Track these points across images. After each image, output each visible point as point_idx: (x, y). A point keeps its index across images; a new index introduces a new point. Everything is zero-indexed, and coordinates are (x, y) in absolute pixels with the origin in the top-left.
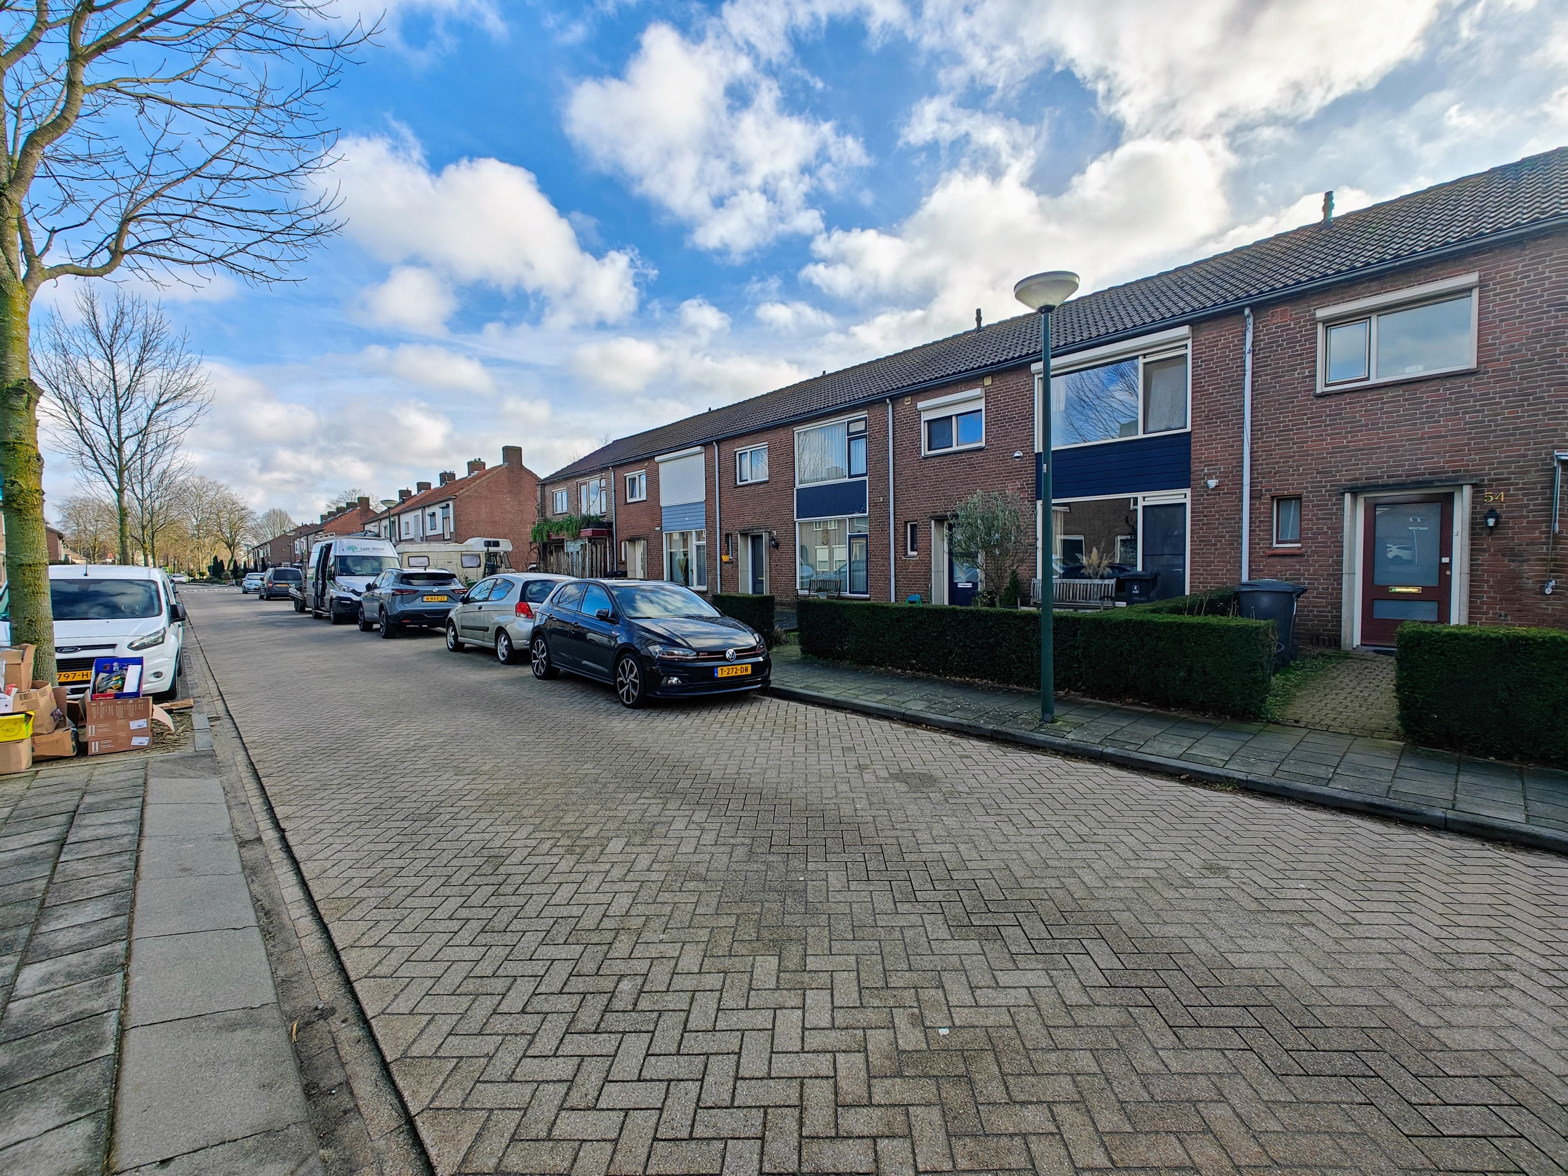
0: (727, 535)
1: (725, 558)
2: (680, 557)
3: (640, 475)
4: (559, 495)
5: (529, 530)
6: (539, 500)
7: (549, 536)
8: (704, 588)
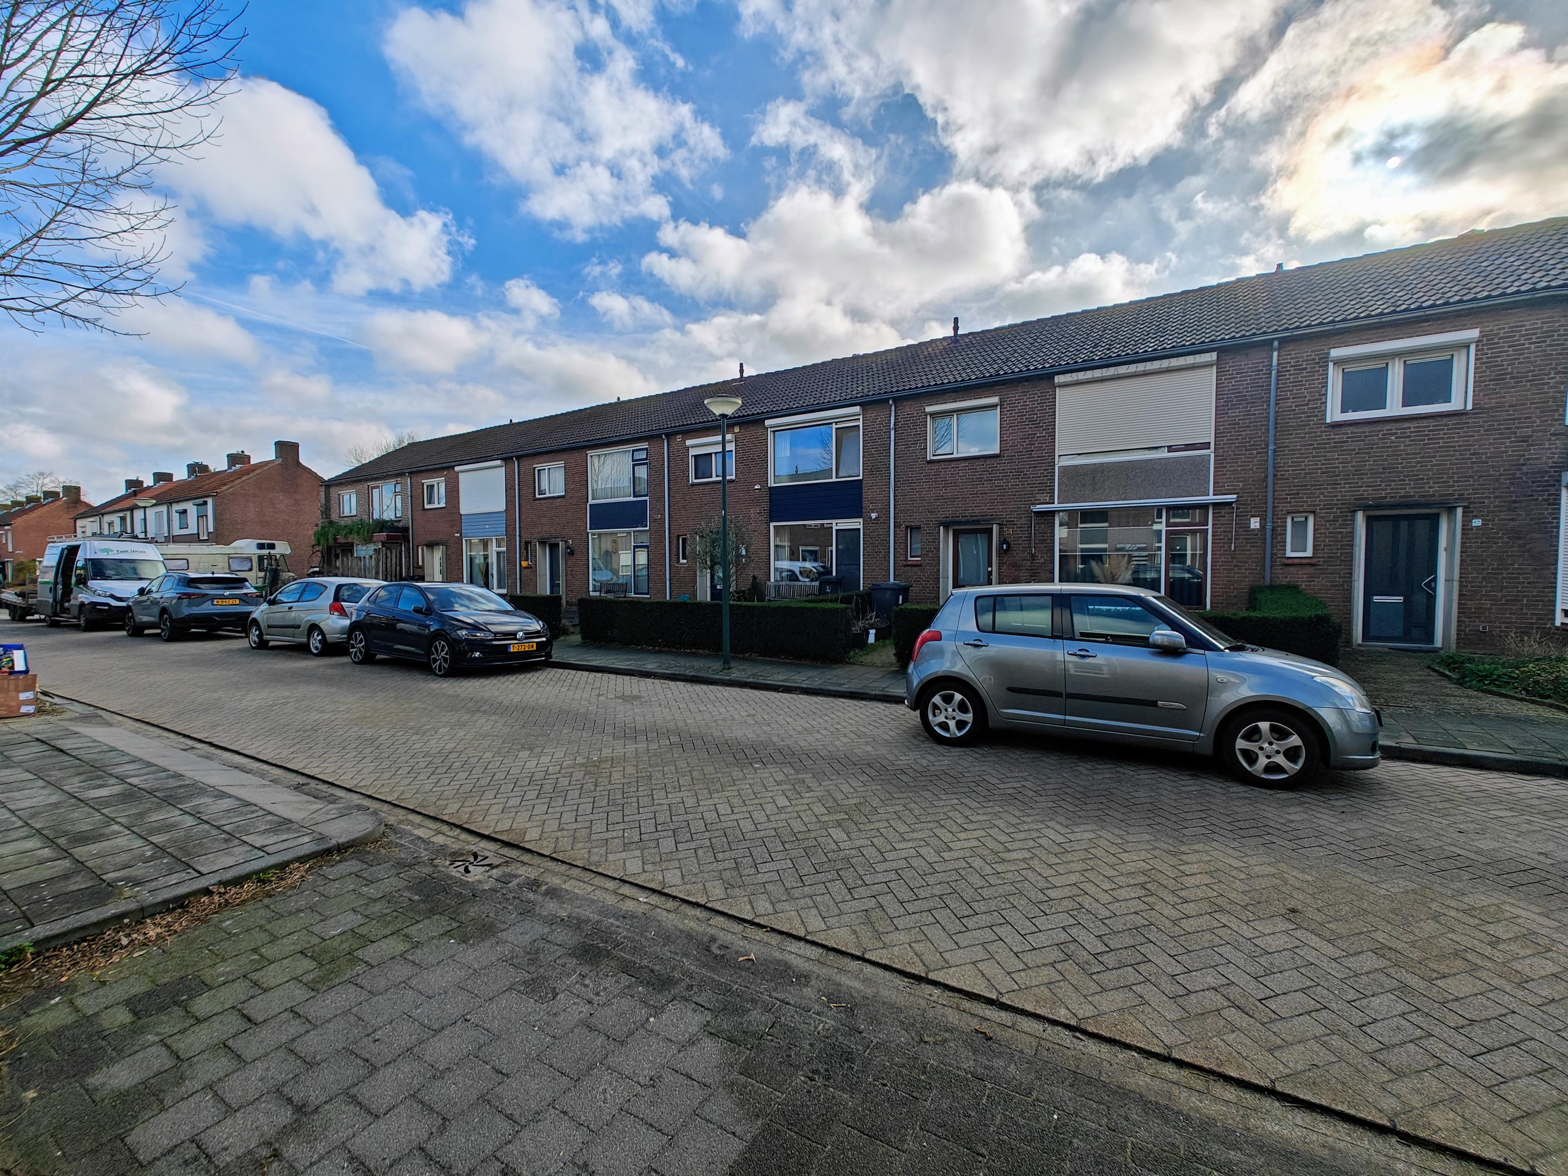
0: (527, 543)
1: (524, 564)
2: (479, 560)
3: (440, 484)
4: (346, 497)
5: (311, 532)
6: (323, 501)
7: (335, 539)
8: (504, 591)
